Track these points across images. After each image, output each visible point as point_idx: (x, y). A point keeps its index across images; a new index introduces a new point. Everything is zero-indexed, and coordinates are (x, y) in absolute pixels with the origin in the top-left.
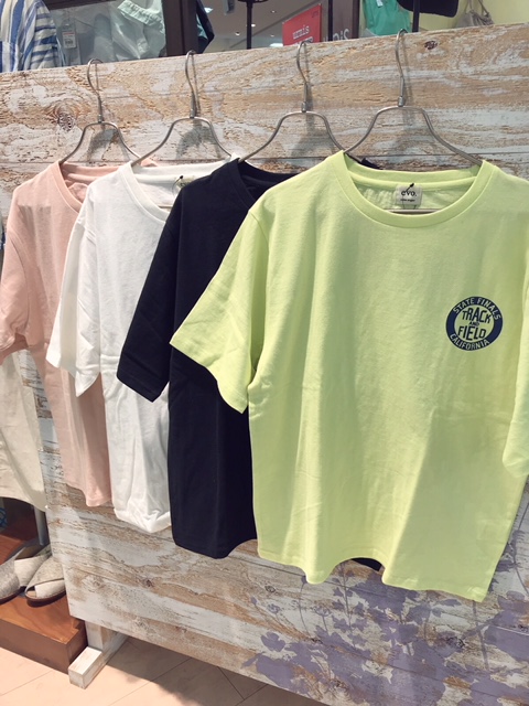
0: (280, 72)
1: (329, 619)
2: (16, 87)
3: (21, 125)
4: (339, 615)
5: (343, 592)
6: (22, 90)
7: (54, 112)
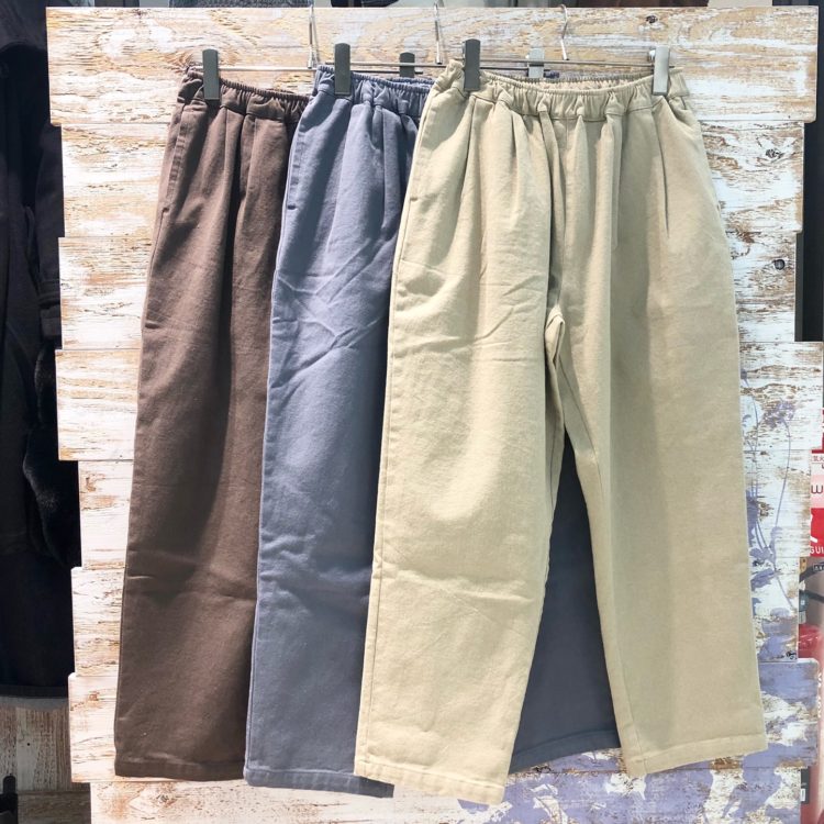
0: (496, 32)
2: (122, 27)
3: (121, 75)
6: (132, 31)
7: (181, 60)
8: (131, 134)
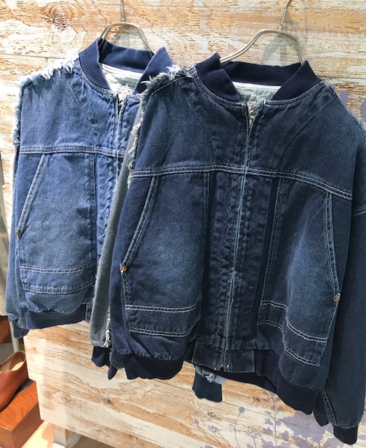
1: (259, 441)
3: (18, 22)
4: (267, 438)
5: (273, 422)
7: (50, 13)
8: (26, 63)
